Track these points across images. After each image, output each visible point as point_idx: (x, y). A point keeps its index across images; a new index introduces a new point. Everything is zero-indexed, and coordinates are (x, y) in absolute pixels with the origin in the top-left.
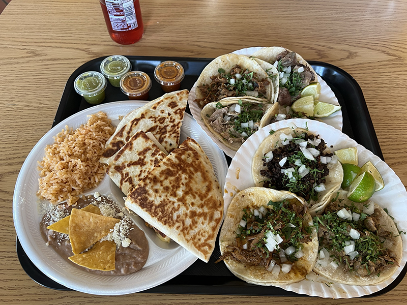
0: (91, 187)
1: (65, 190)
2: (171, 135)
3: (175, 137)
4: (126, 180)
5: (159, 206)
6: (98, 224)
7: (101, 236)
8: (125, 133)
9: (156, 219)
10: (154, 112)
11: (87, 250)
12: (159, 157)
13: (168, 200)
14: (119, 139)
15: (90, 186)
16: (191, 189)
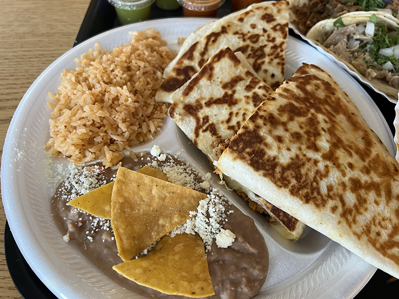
0: (142, 140)
1: (98, 139)
2: (272, 60)
3: (278, 64)
4: (204, 128)
5: (289, 167)
6: (167, 200)
7: (172, 224)
8: (197, 54)
9: (285, 192)
10: (240, 26)
11: (145, 252)
12: (261, 92)
13: (305, 155)
14: (186, 62)
15: (140, 138)
16: (339, 141)
